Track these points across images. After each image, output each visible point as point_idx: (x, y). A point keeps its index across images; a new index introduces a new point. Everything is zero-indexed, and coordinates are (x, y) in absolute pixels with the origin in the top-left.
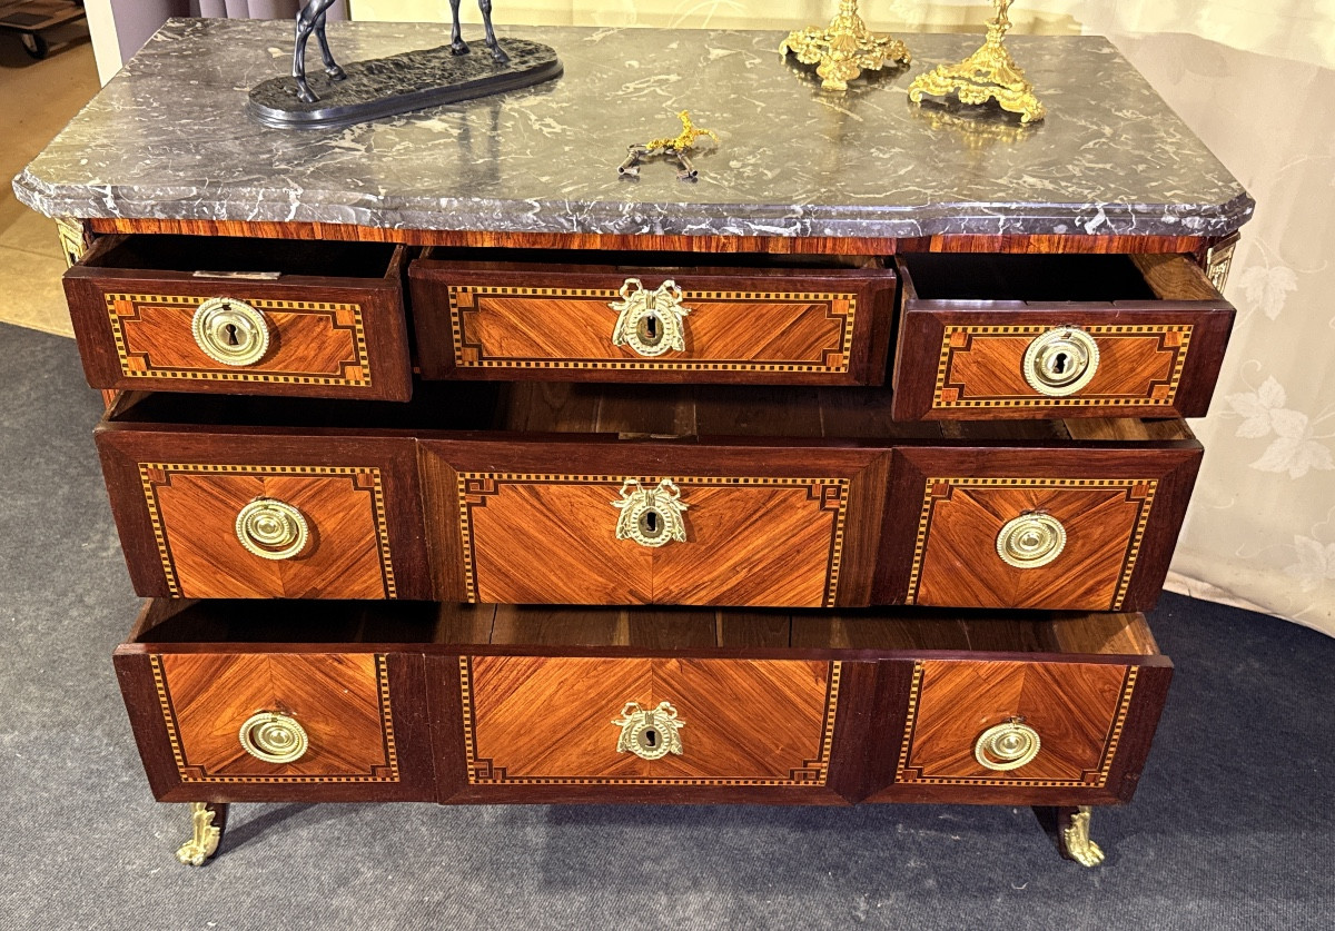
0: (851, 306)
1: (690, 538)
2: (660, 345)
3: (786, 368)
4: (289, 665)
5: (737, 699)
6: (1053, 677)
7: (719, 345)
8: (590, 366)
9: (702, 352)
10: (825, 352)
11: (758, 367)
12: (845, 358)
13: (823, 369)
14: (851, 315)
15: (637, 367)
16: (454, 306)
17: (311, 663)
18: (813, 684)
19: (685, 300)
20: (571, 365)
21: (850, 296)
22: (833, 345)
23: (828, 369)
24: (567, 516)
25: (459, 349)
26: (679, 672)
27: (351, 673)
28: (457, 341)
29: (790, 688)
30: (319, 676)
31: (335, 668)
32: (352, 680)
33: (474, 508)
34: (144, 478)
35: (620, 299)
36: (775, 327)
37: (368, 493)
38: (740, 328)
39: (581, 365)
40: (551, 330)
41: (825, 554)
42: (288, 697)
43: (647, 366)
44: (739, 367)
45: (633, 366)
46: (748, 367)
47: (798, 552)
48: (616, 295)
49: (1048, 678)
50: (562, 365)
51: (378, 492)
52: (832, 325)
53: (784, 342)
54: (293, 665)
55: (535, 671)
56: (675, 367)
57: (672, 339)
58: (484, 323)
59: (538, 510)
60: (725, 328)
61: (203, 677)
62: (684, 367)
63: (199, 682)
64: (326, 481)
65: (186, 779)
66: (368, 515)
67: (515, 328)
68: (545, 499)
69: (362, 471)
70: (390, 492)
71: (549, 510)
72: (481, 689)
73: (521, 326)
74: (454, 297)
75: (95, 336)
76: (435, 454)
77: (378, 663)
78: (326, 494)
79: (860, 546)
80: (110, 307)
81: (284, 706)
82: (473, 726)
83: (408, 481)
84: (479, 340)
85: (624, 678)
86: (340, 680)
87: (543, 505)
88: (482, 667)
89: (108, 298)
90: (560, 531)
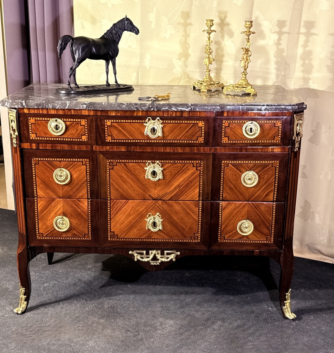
0: (203, 124)
1: (164, 178)
2: (156, 135)
3: (188, 141)
4: (67, 202)
5: (176, 212)
6: (254, 206)
7: (171, 135)
8: (139, 141)
9: (166, 137)
10: (198, 137)
11: (181, 141)
12: (203, 138)
13: (197, 142)
14: (203, 127)
15: (151, 141)
16: (106, 125)
17: (72, 201)
18: (195, 208)
19: (162, 123)
20: (134, 141)
21: (203, 122)
22: (199, 135)
23: (199, 142)
24: (134, 172)
25: (107, 137)
26: (161, 204)
27: (81, 204)
28: (106, 134)
29: (189, 209)
30: (74, 205)
31: (78, 203)
32: (82, 207)
33: (111, 170)
34: (33, 162)
35: (146, 123)
36: (184, 130)
37: (85, 166)
38: (176, 130)
39: (137, 141)
40: (130, 131)
41: (198, 183)
43: (153, 141)
44: (176, 141)
45: (149, 141)
46: (178, 141)
47: (191, 183)
49: (253, 206)
50: (132, 141)
51: (88, 166)
52: (198, 130)
53: (187, 134)
55: (126, 204)
56: (160, 141)
57: (159, 134)
58: (113, 130)
59: (126, 170)
60: (172, 131)
61: (46, 205)
62: (162, 141)
63: (45, 206)
64: (76, 163)
65: (38, 238)
66: (85, 172)
67: (121, 131)
68: (128, 167)
69: (84, 160)
70: (90, 166)
71: (129, 170)
72: (113, 209)
73: (122, 130)
74: (106, 123)
75: (25, 128)
76: (102, 154)
77: (88, 202)
78: (75, 166)
79: (207, 181)
80: (29, 121)
81: (65, 214)
82: (110, 221)
83: (95, 163)
84: (112, 134)
85: (148, 206)
86: (79, 206)
87: (128, 169)
88: (113, 203)
89: (29, 118)
90: (132, 177)
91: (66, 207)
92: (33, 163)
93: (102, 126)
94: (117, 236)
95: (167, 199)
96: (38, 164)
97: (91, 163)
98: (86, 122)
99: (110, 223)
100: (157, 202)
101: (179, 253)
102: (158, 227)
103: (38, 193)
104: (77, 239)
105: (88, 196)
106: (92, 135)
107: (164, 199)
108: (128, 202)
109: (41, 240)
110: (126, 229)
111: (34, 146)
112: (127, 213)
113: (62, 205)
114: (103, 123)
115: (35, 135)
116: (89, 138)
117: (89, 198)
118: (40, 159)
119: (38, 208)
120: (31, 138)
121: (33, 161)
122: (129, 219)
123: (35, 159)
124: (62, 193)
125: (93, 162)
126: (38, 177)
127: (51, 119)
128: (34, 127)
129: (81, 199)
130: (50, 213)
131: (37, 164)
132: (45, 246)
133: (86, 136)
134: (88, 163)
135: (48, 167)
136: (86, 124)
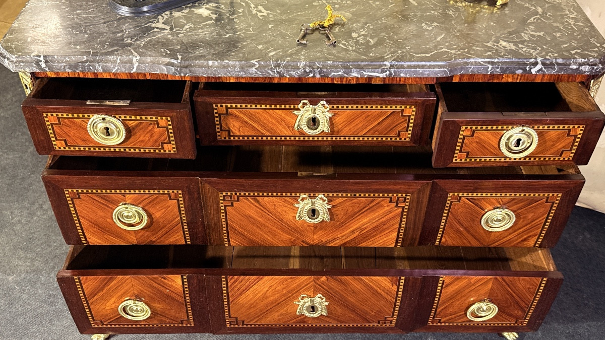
0: (413, 111)
1: (332, 219)
2: (318, 129)
3: (380, 139)
4: (140, 280)
5: (354, 293)
6: (506, 283)
7: (348, 128)
8: (283, 139)
9: (338, 132)
10: (399, 132)
11: (366, 139)
12: (409, 134)
13: (398, 139)
14: (413, 115)
15: (306, 139)
16: (216, 113)
17: (152, 280)
18: (391, 287)
19: (330, 110)
20: (274, 138)
21: (413, 107)
22: (403, 129)
23: (401, 139)
24: (273, 210)
25: (219, 132)
26: (327, 282)
27: (170, 283)
28: (218, 128)
29: (379, 288)
30: (155, 285)
31: (162, 281)
32: (171, 286)
33: (228, 208)
35: (299, 110)
36: (375, 121)
37: (176, 201)
38: (357, 121)
39: (279, 138)
40: (264, 123)
41: (397, 225)
42: (141, 293)
43: (311, 139)
44: (356, 139)
45: (304, 139)
46: (361, 139)
47: (384, 224)
48: (296, 107)
50: (269, 139)
51: (181, 201)
52: (403, 120)
53: (380, 128)
54: (143, 280)
55: (258, 282)
56: (325, 139)
57: (324, 127)
58: (231, 120)
59: (258, 208)
60: (349, 122)
62: (329, 139)
63: (98, 288)
64: (155, 196)
66: (176, 210)
67: (246, 122)
69: (173, 192)
70: (187, 201)
71: (264, 208)
72: (232, 290)
73: (249, 122)
74: (216, 110)
77: (183, 280)
78: (156, 202)
79: (415, 222)
80: (46, 119)
82: (228, 304)
83: (196, 196)
84: (229, 128)
85: (300, 284)
86: (165, 286)
87: (261, 206)
90: (269, 217)
91: (140, 287)
92: (68, 197)
94: (243, 323)
96: (79, 198)
97: (187, 196)
99: (229, 307)
102: (318, 313)
104: (168, 325)
110: (260, 314)
113: (131, 285)
114: (210, 110)
118: (80, 191)
124: (135, 239)
125: (191, 194)
131: (76, 198)
133: (173, 144)
134: (181, 195)
136: (169, 125)
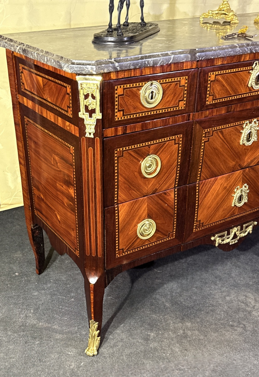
4: (152, 199)
16: (209, 80)
17: (158, 197)
20: (235, 97)
24: (229, 139)
25: (208, 97)
26: (248, 172)
27: (168, 198)
28: (208, 94)
30: (160, 201)
31: (164, 197)
33: (206, 143)
34: (116, 155)
37: (178, 145)
40: (233, 84)
51: (180, 144)
55: (215, 182)
58: (216, 86)
59: (222, 139)
63: (128, 213)
64: (167, 143)
65: (117, 256)
66: (177, 154)
67: (224, 86)
68: (225, 134)
69: (178, 137)
70: (183, 143)
71: (225, 138)
72: (201, 194)
73: (226, 85)
74: (210, 77)
75: (109, 105)
76: (199, 124)
77: (175, 191)
78: (166, 148)
80: (116, 92)
81: (150, 216)
82: (198, 208)
83: (189, 137)
84: (214, 93)
85: (236, 178)
86: (165, 201)
87: (223, 137)
88: (202, 185)
89: (116, 88)
90: (226, 146)
91: (151, 206)
92: (116, 157)
93: (205, 83)
94: (203, 225)
95: (254, 165)
96: (122, 156)
97: (184, 138)
98: (186, 80)
99: (198, 211)
100: (245, 170)
101: (256, 223)
102: (243, 201)
103: (119, 198)
104: (160, 242)
105: (175, 184)
106: (191, 98)
107: (251, 166)
108: (217, 179)
109: (120, 257)
110: (213, 213)
111: (121, 131)
112: (215, 194)
113: (147, 204)
114: (206, 78)
115: (122, 112)
116: (187, 103)
117: (176, 187)
118: (124, 149)
119: (119, 217)
120: (117, 120)
121: (116, 153)
122: (217, 200)
123: (118, 150)
124: (147, 189)
125: (187, 136)
126: (121, 175)
127: (144, 83)
128: (121, 101)
129: (167, 191)
130: (133, 220)
131: (120, 157)
132: (125, 263)
133: (185, 101)
134: (181, 139)
135: (134, 157)
136: (186, 83)
